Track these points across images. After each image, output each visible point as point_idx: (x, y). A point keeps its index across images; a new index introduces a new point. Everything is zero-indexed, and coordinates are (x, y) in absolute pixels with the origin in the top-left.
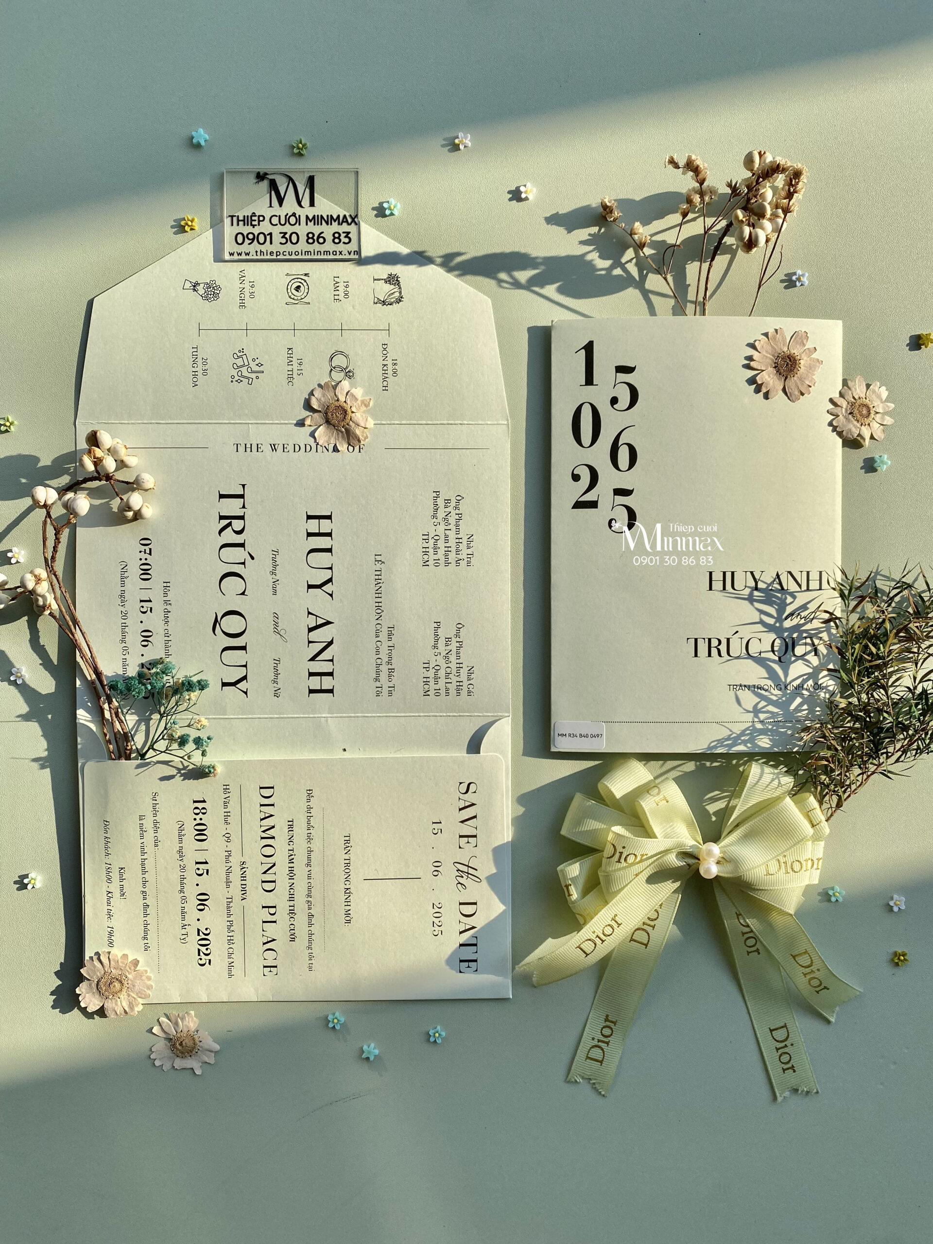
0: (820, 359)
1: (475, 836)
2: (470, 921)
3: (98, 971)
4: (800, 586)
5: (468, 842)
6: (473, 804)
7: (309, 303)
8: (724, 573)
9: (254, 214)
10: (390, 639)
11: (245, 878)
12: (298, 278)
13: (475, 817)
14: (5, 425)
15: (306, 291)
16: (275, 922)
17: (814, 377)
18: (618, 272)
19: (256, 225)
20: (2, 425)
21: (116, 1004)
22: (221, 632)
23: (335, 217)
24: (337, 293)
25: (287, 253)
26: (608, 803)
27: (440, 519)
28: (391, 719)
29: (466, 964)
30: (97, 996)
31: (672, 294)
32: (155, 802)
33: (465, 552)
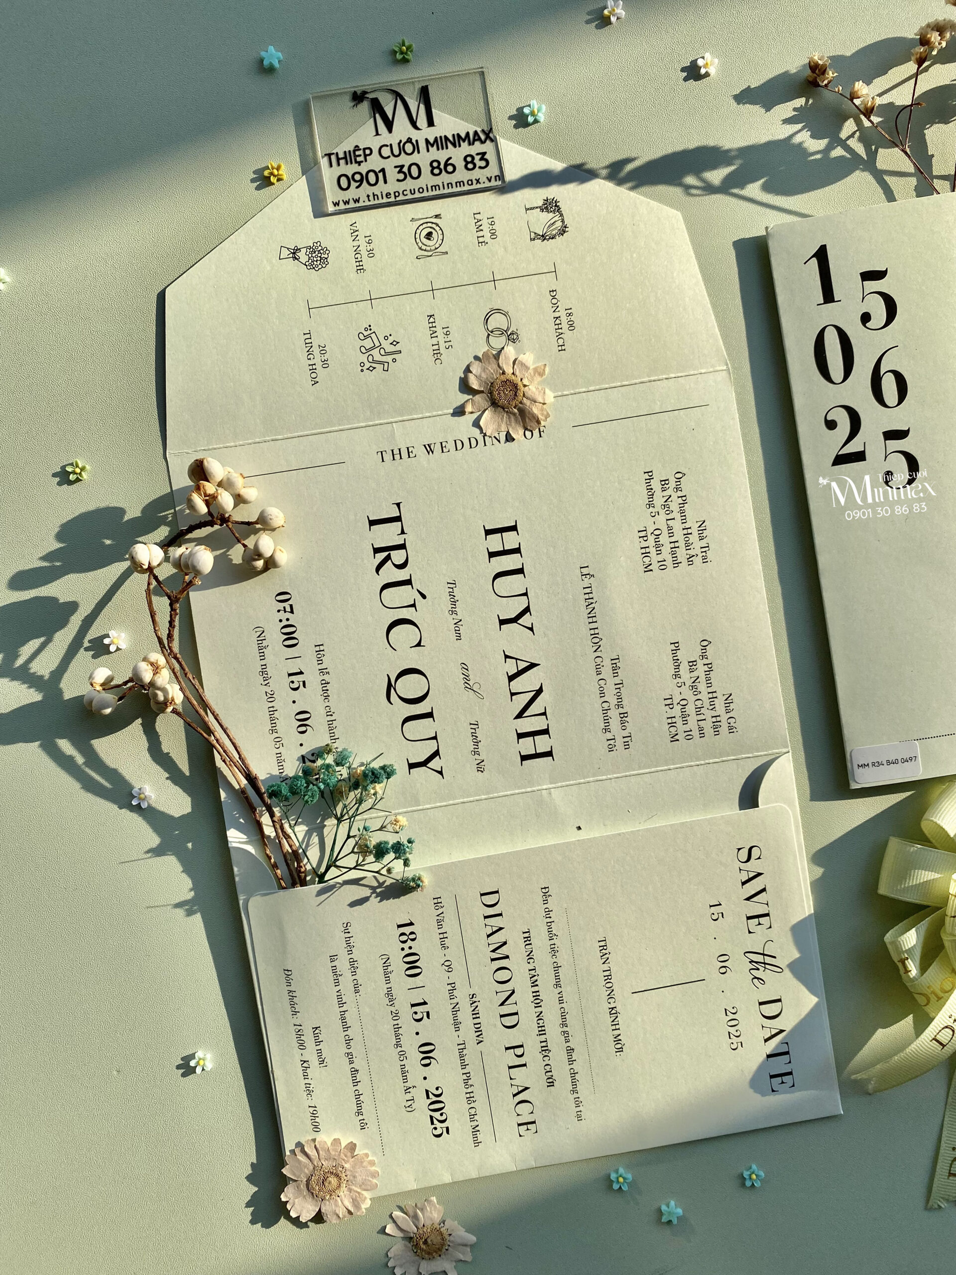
1: (767, 915)
2: (777, 1024)
3: (305, 1167)
5: (759, 924)
6: (759, 874)
7: (447, 253)
9: (357, 148)
10: (616, 675)
11: (477, 1016)
12: (427, 223)
13: (764, 890)
14: (74, 473)
15: (441, 237)
16: (525, 1065)
19: (362, 162)
20: (71, 473)
21: (337, 1205)
22: (398, 699)
23: (463, 136)
24: (481, 234)
25: (408, 192)
26: (936, 844)
27: (658, 508)
28: (633, 779)
29: (779, 1079)
30: (310, 1199)
31: (914, 171)
32: (348, 935)
33: (697, 545)
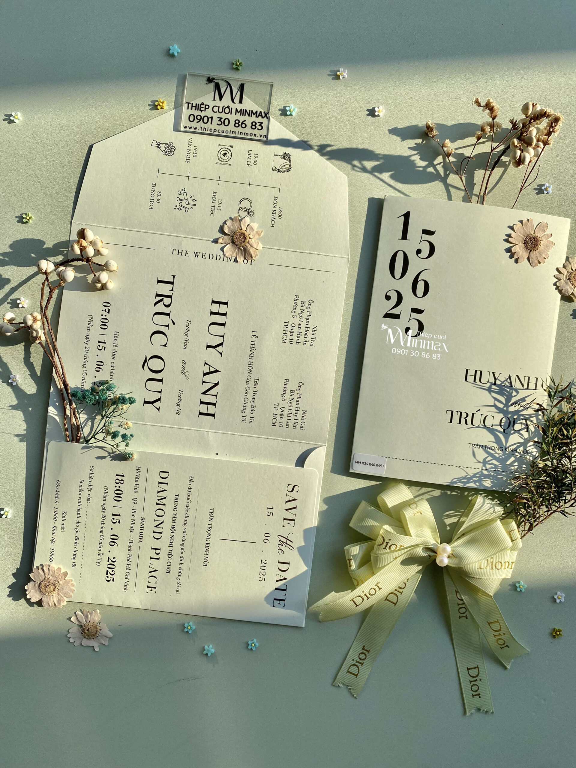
0: (554, 242)
1: (294, 520)
2: (284, 575)
3: (41, 576)
4: (523, 386)
5: (289, 524)
6: (295, 500)
7: (231, 165)
8: (476, 371)
9: (202, 104)
10: (255, 387)
11: (143, 529)
12: (225, 148)
13: (295, 508)
14: (26, 218)
15: (230, 157)
16: (158, 559)
17: (548, 253)
18: (431, 170)
19: (203, 111)
20: (25, 218)
21: (50, 599)
22: (148, 368)
23: (254, 112)
24: (249, 160)
25: (221, 131)
26: (383, 510)
27: (297, 314)
28: (249, 438)
29: (278, 602)
30: (38, 592)
31: (464, 189)
32: (91, 472)
33: (310, 336)
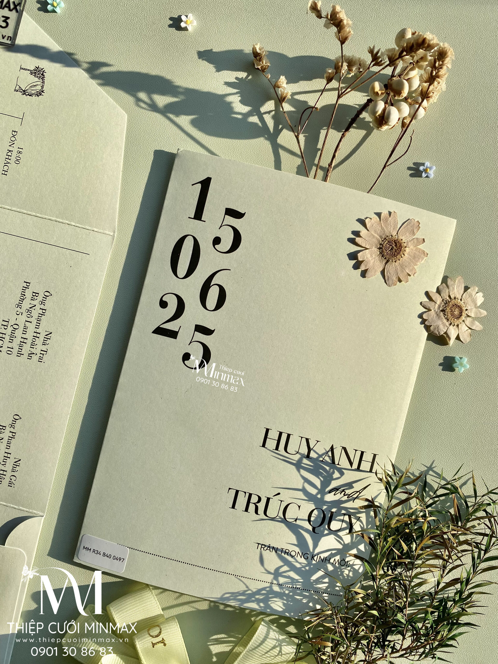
0: (426, 251)
4: (351, 464)
8: (281, 434)
17: (415, 267)
18: (254, 119)
31: (300, 153)
33: (39, 347)
